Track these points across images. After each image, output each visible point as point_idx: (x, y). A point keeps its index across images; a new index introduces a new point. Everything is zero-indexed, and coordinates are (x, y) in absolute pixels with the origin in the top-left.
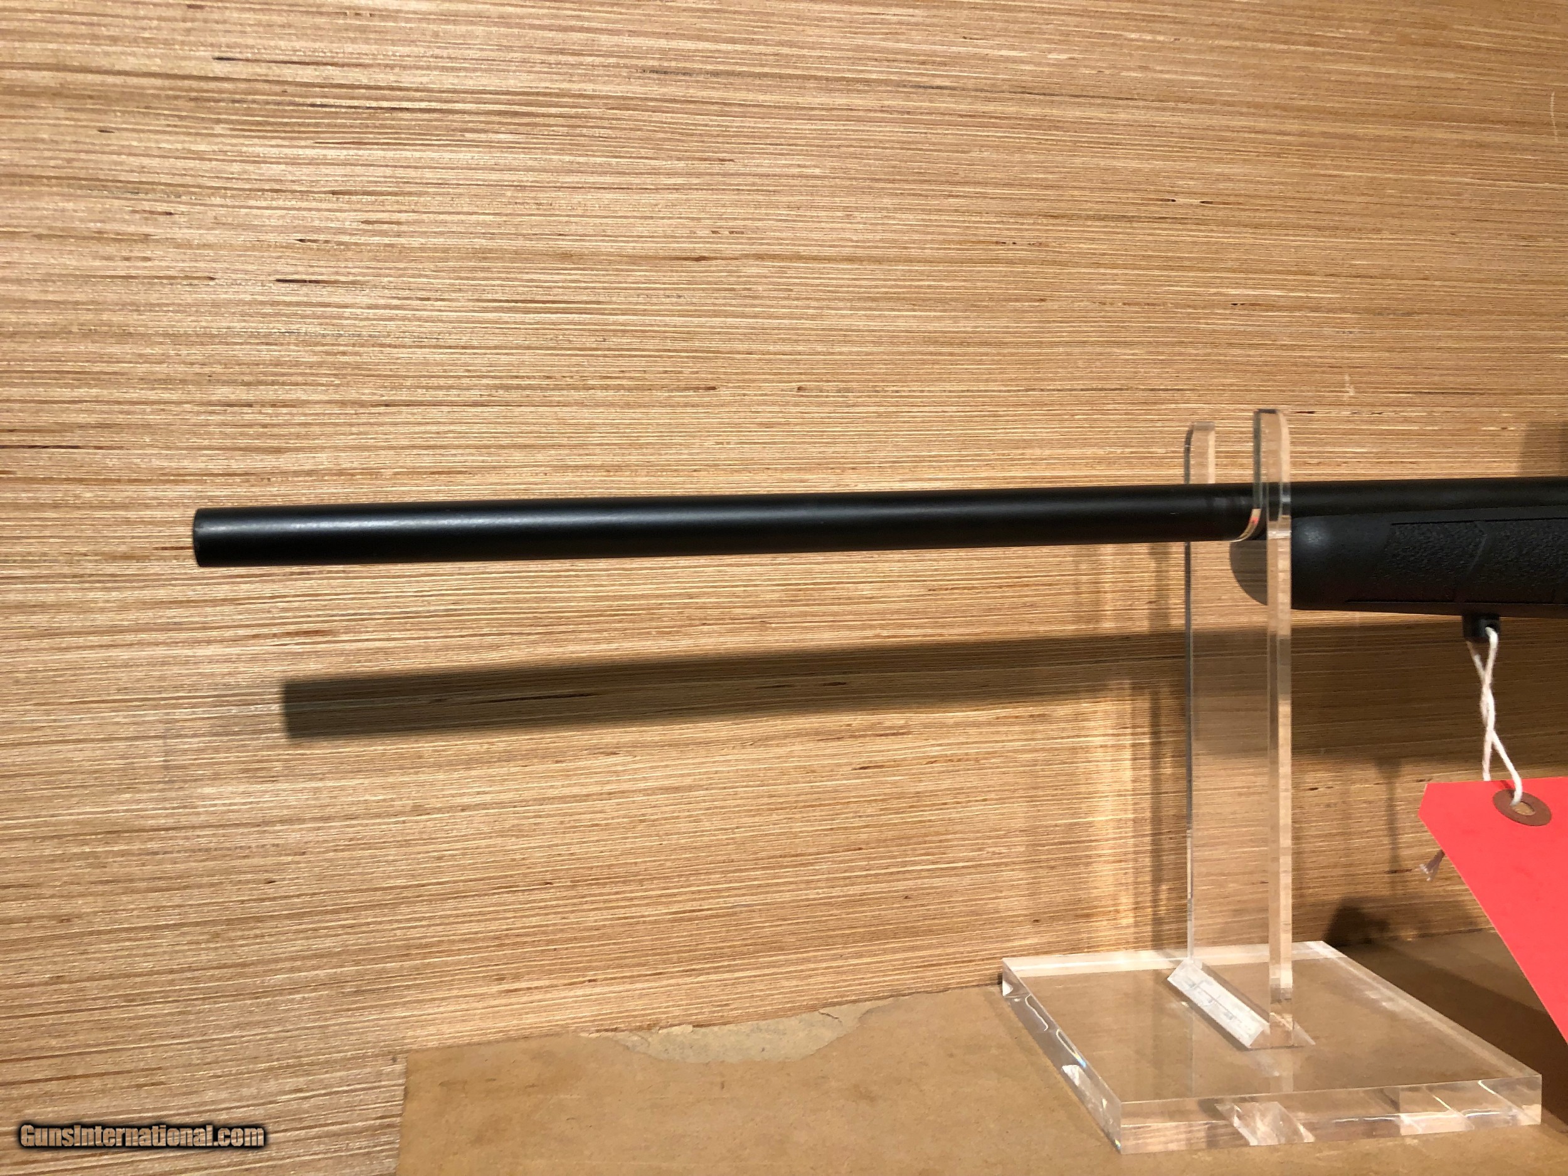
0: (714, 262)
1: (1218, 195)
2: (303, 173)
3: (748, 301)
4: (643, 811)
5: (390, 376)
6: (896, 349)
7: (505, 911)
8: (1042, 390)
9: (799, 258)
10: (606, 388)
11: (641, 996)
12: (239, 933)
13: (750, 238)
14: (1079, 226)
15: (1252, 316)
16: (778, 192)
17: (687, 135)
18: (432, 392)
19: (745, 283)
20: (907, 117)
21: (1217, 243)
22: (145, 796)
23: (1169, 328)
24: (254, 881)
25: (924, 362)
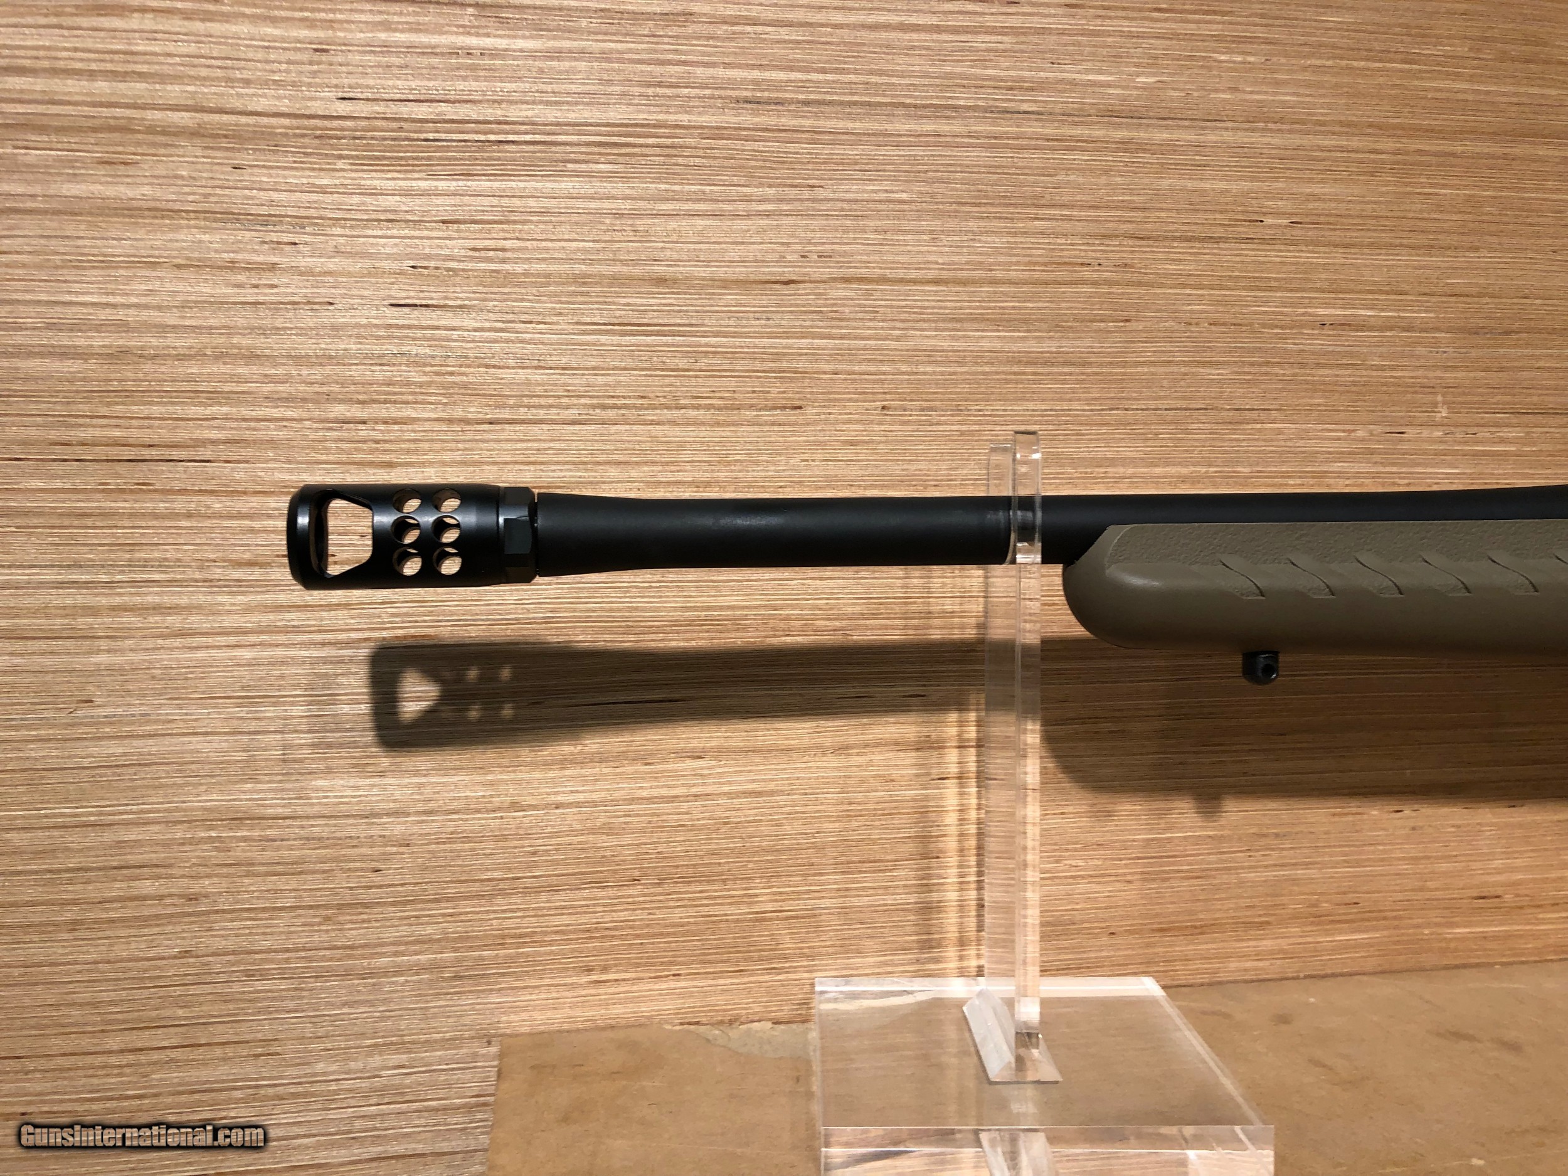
0: (802, 286)
1: (1307, 215)
2: (417, 204)
3: (834, 323)
4: (728, 814)
5: (494, 395)
6: (980, 369)
7: (594, 905)
8: (1126, 409)
9: (884, 280)
10: (697, 407)
11: (723, 992)
12: (349, 918)
13: (838, 262)
14: (1165, 247)
15: (1342, 336)
16: (866, 216)
17: (778, 162)
18: (534, 411)
19: (833, 305)
20: (994, 142)
21: (1304, 263)
22: (266, 786)
23: (1256, 348)
24: (362, 869)
25: (1007, 381)
